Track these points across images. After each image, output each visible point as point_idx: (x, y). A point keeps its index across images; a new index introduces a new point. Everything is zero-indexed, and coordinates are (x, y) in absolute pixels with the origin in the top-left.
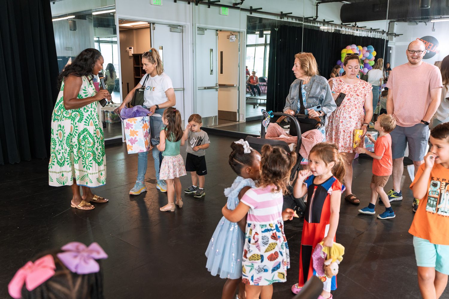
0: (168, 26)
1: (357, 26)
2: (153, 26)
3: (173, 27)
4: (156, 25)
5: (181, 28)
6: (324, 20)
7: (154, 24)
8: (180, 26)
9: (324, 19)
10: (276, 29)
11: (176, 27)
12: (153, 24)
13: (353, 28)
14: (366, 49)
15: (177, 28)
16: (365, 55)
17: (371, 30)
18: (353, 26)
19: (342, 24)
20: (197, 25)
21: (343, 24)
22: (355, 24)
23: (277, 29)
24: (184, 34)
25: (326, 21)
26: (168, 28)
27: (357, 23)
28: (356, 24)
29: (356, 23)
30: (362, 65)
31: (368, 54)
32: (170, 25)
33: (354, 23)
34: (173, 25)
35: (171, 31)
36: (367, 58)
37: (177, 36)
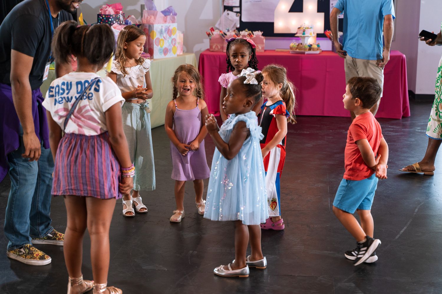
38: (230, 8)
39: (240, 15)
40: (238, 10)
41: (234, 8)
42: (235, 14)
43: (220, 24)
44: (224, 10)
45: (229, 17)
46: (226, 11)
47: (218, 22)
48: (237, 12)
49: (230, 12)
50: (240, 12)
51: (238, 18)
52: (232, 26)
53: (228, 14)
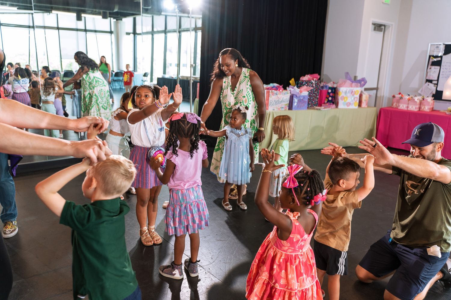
38: (430, 81)
39: (436, 86)
40: (436, 82)
41: (433, 81)
42: (433, 85)
43: (422, 91)
44: (426, 82)
45: (429, 87)
46: (427, 82)
47: (421, 90)
48: (435, 84)
49: (430, 84)
50: (437, 84)
51: (435, 88)
52: (430, 93)
53: (428, 85)
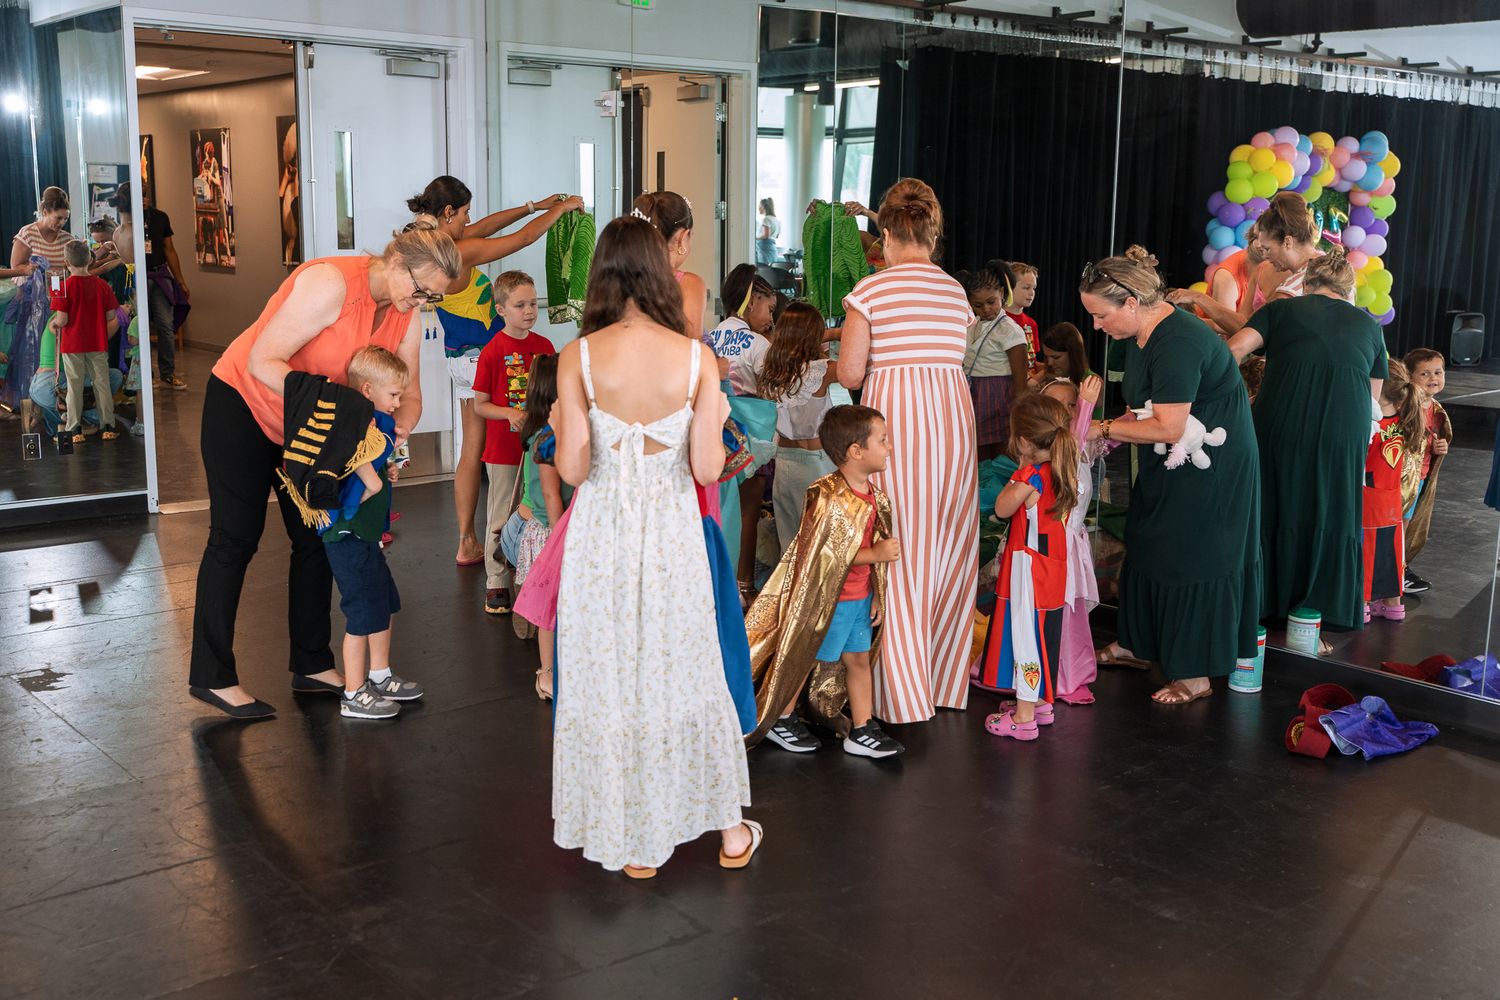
0: (376, 53)
1: (1331, 52)
2: (305, 53)
3: (401, 59)
4: (316, 51)
5: (441, 59)
6: (1149, 25)
7: (312, 43)
8: (430, 51)
9: (1150, 20)
10: (900, 63)
11: (417, 56)
12: (308, 44)
13: (1309, 56)
14: (1352, 144)
15: (420, 60)
16: (1346, 173)
17: (1404, 67)
18: (1308, 51)
19: (1245, 40)
20: (509, 48)
21: (1252, 40)
22: (1313, 42)
23: (907, 62)
24: (450, 82)
25: (1158, 26)
26: (379, 62)
27: (1324, 37)
28: (1317, 43)
29: (1317, 37)
30: (1339, 213)
31: (1360, 169)
32: (383, 50)
33: (1312, 37)
34: (402, 49)
35: (389, 73)
36: (1356, 183)
37: (419, 92)
